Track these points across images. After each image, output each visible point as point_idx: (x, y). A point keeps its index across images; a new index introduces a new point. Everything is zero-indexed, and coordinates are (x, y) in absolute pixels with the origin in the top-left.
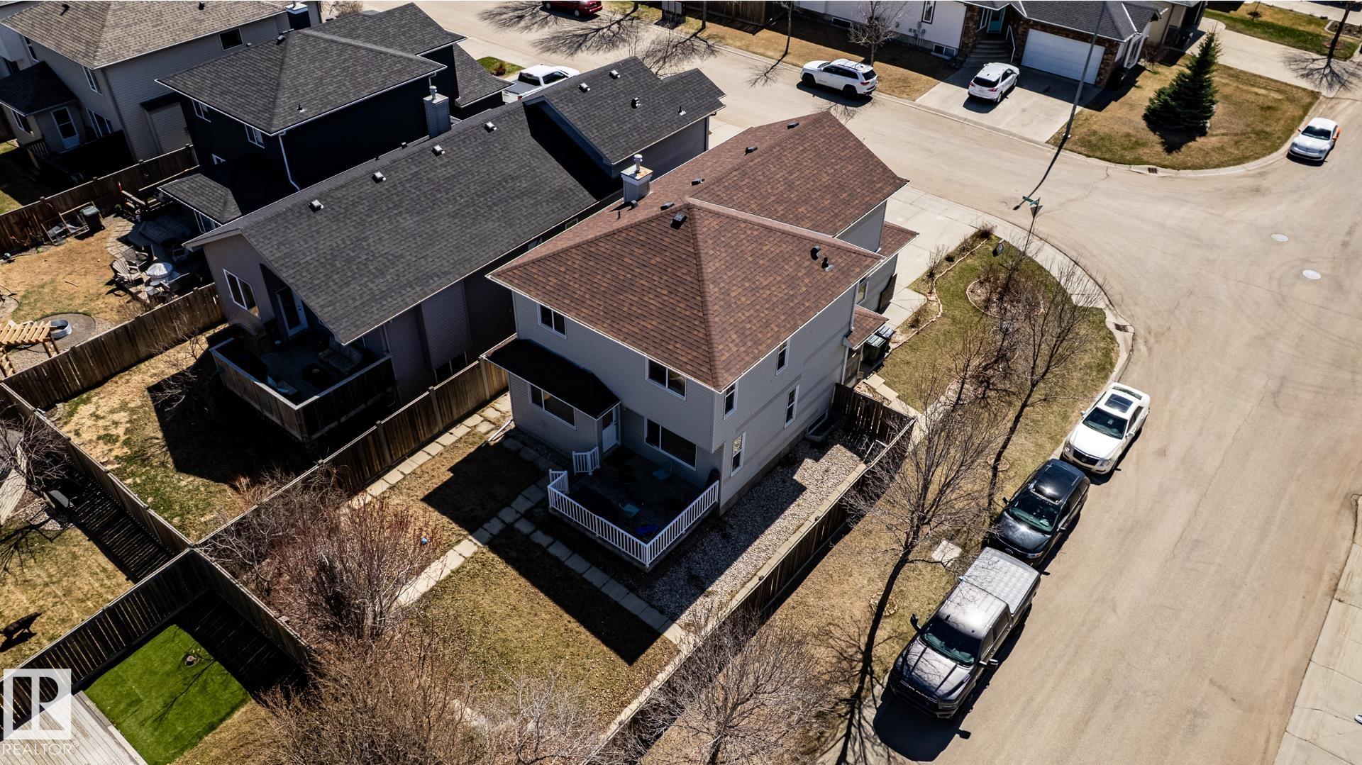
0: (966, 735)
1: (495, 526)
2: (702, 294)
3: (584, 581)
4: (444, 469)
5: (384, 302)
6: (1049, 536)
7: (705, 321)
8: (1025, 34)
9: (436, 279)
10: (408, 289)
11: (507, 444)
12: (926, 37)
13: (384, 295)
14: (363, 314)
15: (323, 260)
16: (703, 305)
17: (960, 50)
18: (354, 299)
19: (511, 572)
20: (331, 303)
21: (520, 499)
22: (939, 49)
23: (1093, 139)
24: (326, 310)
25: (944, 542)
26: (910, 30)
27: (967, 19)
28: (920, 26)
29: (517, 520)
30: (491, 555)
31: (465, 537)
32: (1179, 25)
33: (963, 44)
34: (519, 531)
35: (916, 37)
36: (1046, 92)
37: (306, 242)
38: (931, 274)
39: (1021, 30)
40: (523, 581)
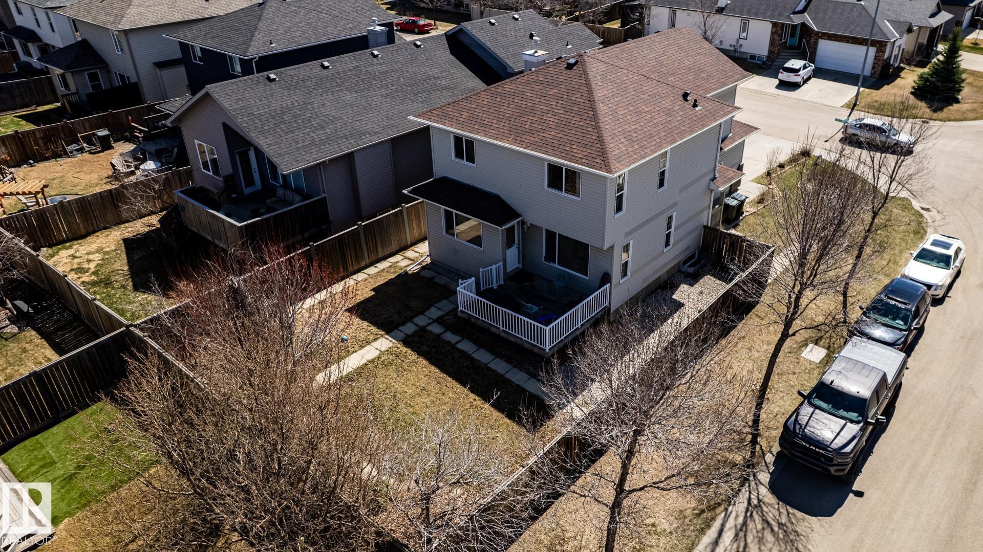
0: (860, 494)
1: (409, 328)
2: (593, 109)
3: (490, 369)
4: (367, 289)
5: (323, 147)
6: (906, 333)
7: (597, 127)
8: (816, 44)
9: (368, 136)
10: (344, 140)
11: (423, 273)
12: (743, 50)
13: (322, 142)
14: (304, 153)
15: (273, 114)
16: (595, 117)
17: (768, 57)
18: (297, 142)
19: (422, 361)
20: (276, 143)
21: (433, 309)
22: (753, 57)
23: (876, 104)
24: (272, 148)
25: (811, 346)
26: (731, 46)
27: (773, 33)
28: (738, 42)
29: (429, 324)
30: (405, 349)
31: (382, 336)
32: (925, 42)
33: (770, 52)
34: (430, 332)
35: (735, 51)
36: (835, 80)
37: (261, 100)
38: (769, 174)
39: (812, 40)
40: (433, 368)
